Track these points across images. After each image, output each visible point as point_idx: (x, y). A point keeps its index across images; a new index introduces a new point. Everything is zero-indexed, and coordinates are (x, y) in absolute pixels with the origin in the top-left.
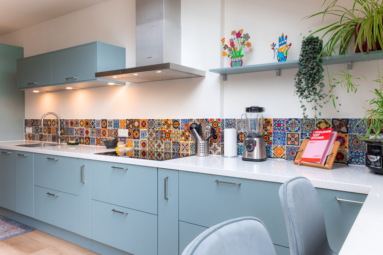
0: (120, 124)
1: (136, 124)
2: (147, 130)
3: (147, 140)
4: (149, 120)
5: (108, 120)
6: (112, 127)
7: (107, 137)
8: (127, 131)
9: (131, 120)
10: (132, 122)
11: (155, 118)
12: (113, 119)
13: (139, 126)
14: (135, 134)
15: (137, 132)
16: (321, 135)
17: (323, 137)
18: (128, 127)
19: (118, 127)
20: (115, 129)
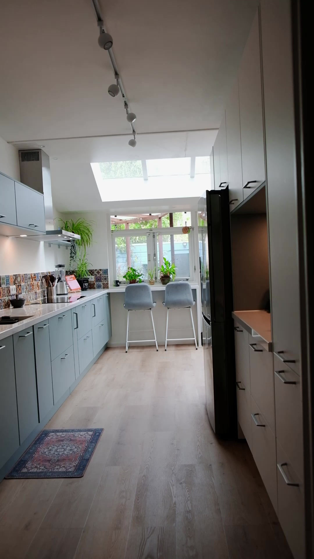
0: (10, 280)
1: (19, 279)
2: (24, 284)
3: (25, 293)
4: (25, 274)
5: (2, 276)
6: (5, 284)
7: (3, 298)
8: (15, 286)
9: (16, 275)
10: (16, 276)
11: (28, 273)
12: (5, 275)
13: (20, 281)
14: (19, 289)
15: (20, 287)
16: (70, 278)
17: (72, 279)
18: (15, 284)
19: (9, 284)
20: (7, 286)
